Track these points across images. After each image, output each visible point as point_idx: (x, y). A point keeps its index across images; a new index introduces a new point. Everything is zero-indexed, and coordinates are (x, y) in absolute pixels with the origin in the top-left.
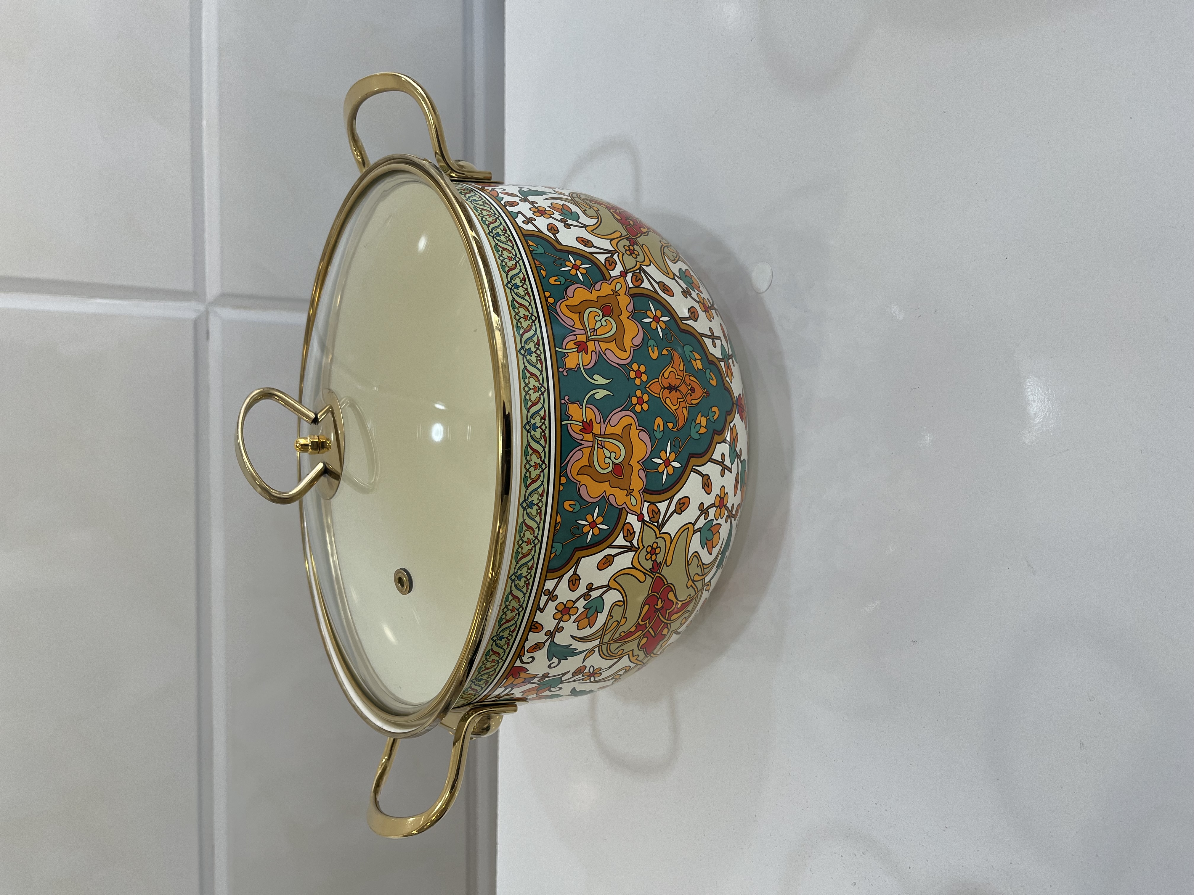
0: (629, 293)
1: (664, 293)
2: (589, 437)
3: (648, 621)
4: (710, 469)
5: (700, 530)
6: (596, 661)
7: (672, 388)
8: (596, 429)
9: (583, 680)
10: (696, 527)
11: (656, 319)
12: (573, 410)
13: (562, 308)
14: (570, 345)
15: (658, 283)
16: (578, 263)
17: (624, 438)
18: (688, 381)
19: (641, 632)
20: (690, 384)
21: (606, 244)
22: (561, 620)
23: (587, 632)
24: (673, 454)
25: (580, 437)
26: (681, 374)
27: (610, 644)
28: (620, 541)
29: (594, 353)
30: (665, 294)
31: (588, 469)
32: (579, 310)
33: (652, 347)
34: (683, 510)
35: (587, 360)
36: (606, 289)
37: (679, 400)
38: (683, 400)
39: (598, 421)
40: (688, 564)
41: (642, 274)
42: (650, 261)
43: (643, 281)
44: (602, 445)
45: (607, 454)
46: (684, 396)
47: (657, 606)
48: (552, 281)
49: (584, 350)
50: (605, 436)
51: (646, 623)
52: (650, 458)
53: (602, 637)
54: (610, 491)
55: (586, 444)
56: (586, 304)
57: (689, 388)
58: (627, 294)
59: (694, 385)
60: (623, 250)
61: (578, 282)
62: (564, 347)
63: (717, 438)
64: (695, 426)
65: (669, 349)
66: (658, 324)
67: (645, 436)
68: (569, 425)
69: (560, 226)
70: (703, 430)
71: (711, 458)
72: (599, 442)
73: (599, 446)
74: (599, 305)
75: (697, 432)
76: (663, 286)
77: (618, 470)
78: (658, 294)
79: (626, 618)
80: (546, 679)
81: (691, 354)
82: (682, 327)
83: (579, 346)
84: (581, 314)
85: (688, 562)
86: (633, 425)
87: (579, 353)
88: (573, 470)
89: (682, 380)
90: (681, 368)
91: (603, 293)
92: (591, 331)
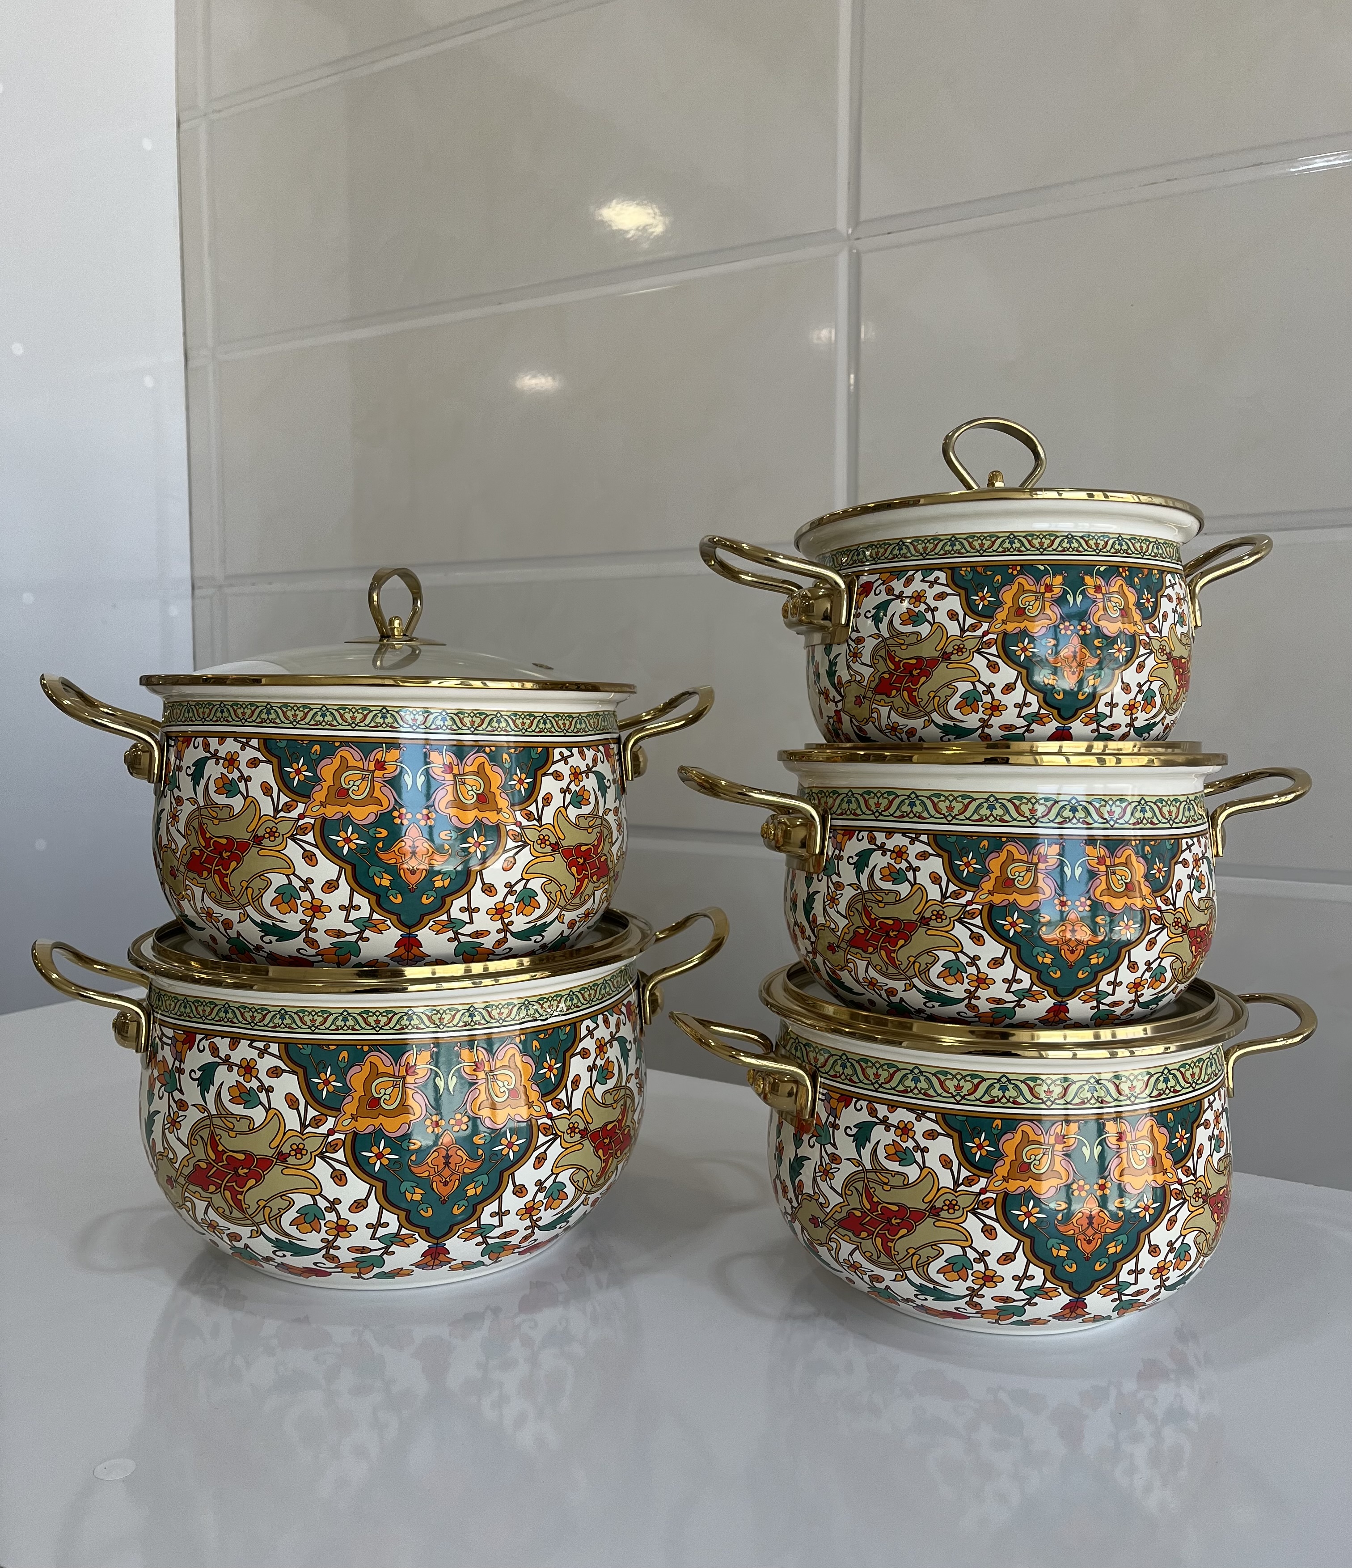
48: (535, 1043)
69: (589, 1062)
81: (480, 1182)
82: (506, 1174)
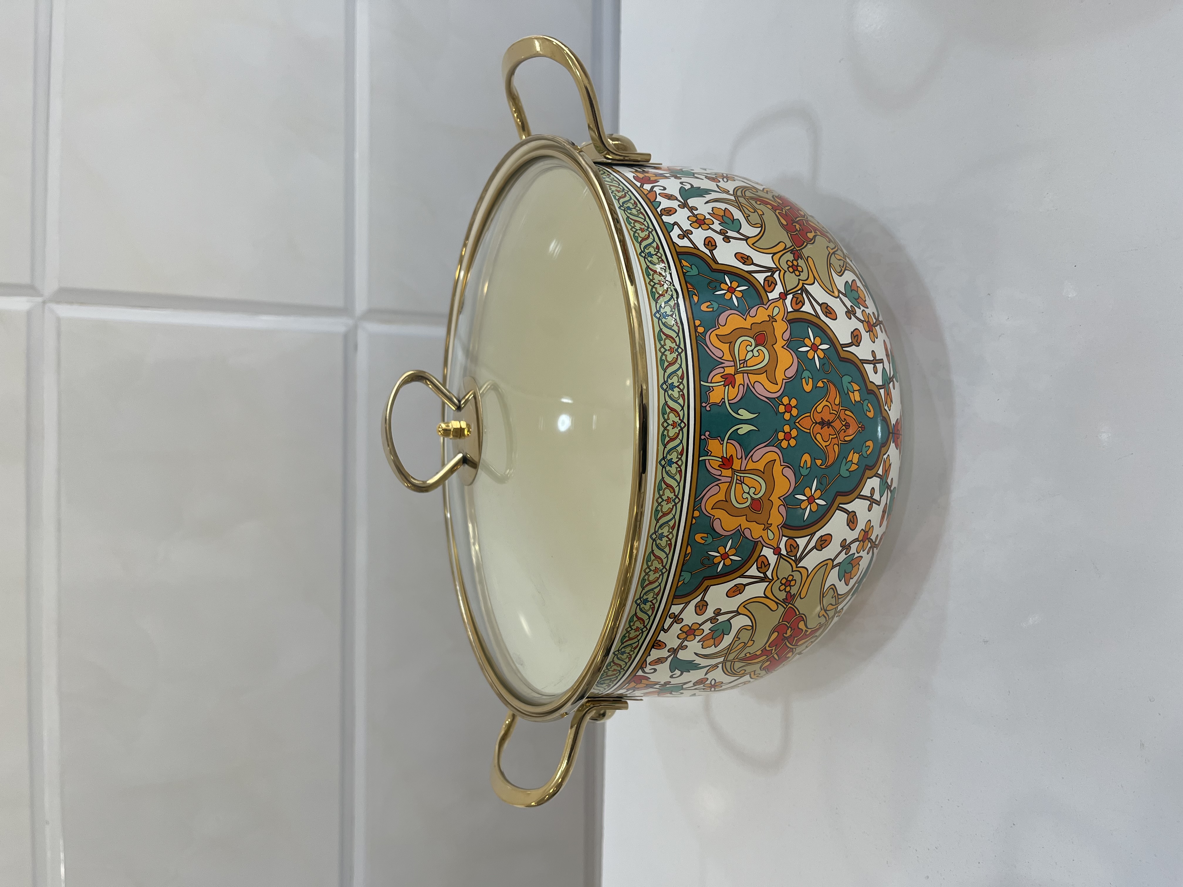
0: (787, 319)
1: (827, 316)
2: (728, 472)
3: (774, 648)
4: (858, 506)
5: (839, 564)
6: (718, 675)
7: (824, 423)
8: (736, 465)
9: (703, 689)
10: (835, 563)
11: (814, 348)
12: (714, 445)
13: (712, 338)
14: (716, 377)
15: (820, 305)
16: (735, 284)
17: (766, 473)
18: (843, 416)
19: (766, 657)
20: (845, 419)
21: (766, 260)
22: (685, 639)
23: (712, 650)
24: (819, 492)
25: (719, 473)
26: (836, 408)
27: (735, 662)
28: (753, 571)
29: (741, 386)
30: (827, 318)
31: (725, 504)
32: (730, 340)
33: (807, 378)
34: (823, 546)
35: (733, 393)
36: (761, 314)
37: (831, 437)
38: (835, 436)
39: (739, 457)
40: (822, 595)
41: (804, 295)
42: (815, 278)
43: (803, 304)
44: (741, 481)
45: (746, 489)
46: (838, 432)
47: (786, 634)
49: (731, 383)
50: (745, 471)
51: (772, 649)
52: (793, 494)
53: (726, 655)
54: (745, 524)
55: (724, 479)
56: (738, 332)
57: (844, 423)
58: (784, 319)
59: (849, 420)
60: (785, 267)
61: (732, 307)
62: (709, 381)
63: (868, 473)
64: (846, 463)
65: (825, 380)
66: (816, 353)
67: (789, 472)
68: (707, 461)
70: (854, 467)
71: (859, 495)
72: (739, 478)
73: (738, 481)
74: (752, 333)
75: (847, 470)
76: (826, 308)
77: (757, 505)
78: (820, 318)
79: (754, 641)
80: (668, 686)
83: (726, 379)
84: (732, 344)
85: (823, 594)
86: (778, 462)
87: (725, 386)
88: (708, 505)
89: (836, 415)
90: (837, 402)
91: (758, 320)
92: (741, 362)
